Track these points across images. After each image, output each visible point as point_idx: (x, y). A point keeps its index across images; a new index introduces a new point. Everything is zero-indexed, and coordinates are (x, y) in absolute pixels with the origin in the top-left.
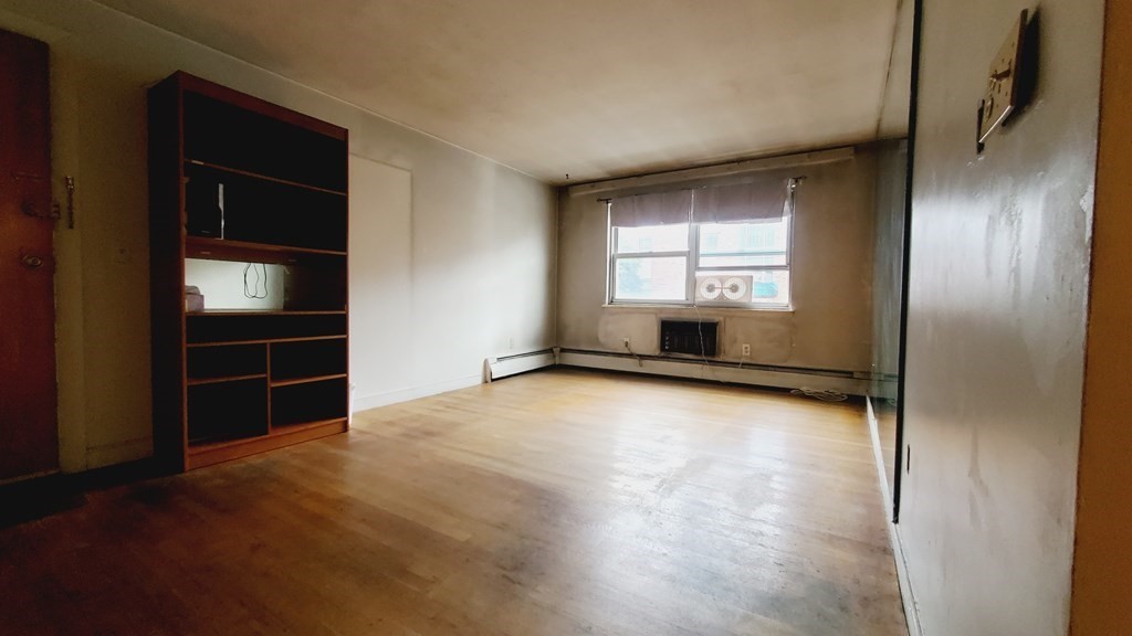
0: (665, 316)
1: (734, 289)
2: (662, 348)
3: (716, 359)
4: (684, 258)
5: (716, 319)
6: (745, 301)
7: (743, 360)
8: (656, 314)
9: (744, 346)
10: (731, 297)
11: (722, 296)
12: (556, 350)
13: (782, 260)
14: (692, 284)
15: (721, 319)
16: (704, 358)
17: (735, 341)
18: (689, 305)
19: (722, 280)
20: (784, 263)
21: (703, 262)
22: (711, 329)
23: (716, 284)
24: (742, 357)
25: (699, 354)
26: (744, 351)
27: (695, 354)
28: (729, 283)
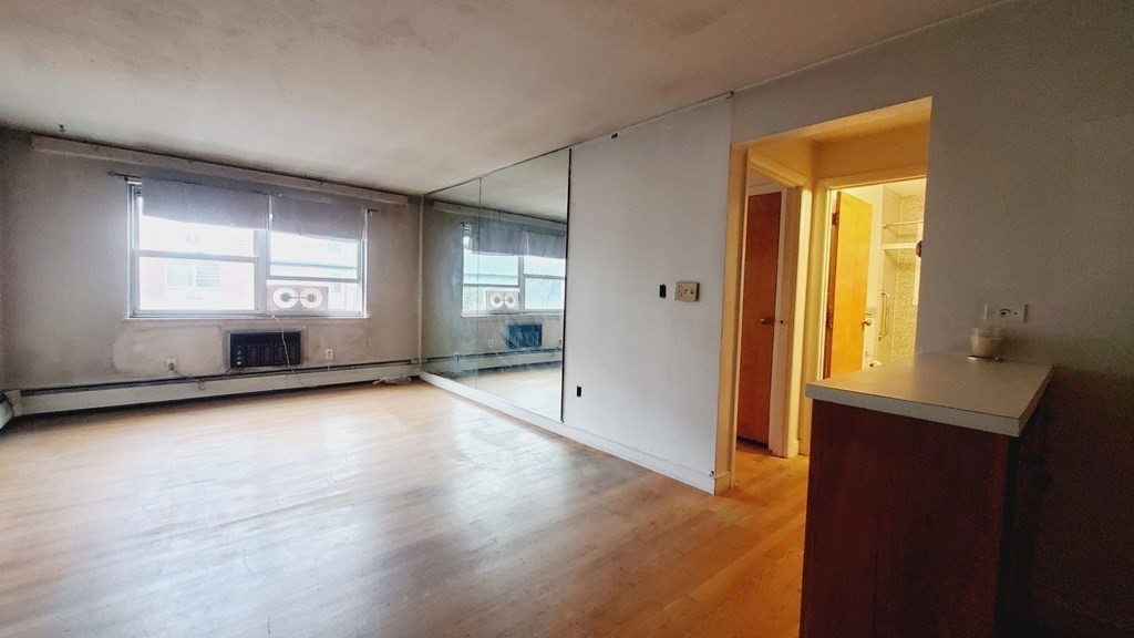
0: (234, 328)
2: (233, 365)
3: (304, 366)
4: (252, 265)
5: (298, 328)
6: (322, 310)
7: (329, 364)
8: (219, 327)
9: (327, 351)
10: (310, 306)
11: (299, 305)
12: (13, 395)
13: (353, 275)
14: (262, 292)
16: (290, 367)
17: (318, 347)
18: (260, 315)
19: (298, 290)
20: (355, 277)
21: (274, 271)
22: (294, 338)
23: (292, 293)
24: (325, 361)
25: (282, 364)
26: (327, 355)
27: (276, 365)
28: (305, 293)
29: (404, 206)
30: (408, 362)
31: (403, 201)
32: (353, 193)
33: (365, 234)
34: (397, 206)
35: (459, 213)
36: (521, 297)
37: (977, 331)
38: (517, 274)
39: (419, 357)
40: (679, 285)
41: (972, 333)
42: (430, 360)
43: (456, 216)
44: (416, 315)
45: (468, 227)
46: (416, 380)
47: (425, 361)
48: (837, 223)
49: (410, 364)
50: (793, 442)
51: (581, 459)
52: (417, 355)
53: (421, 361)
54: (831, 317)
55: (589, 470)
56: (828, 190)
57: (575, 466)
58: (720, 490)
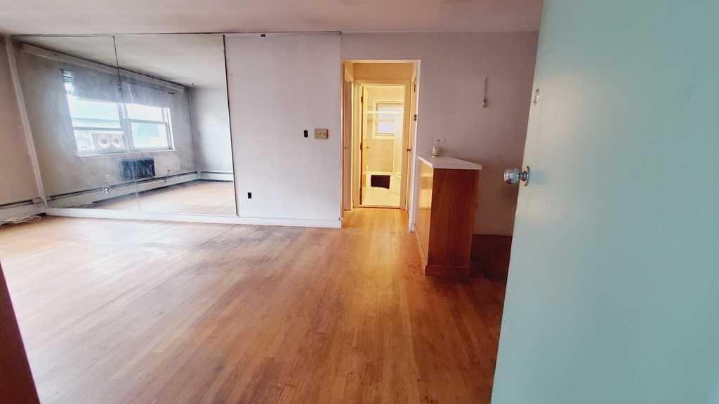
30: (30, 202)
35: (55, 59)
36: (127, 138)
37: (434, 147)
38: (118, 119)
39: (42, 196)
40: (316, 130)
42: (53, 198)
44: (27, 157)
45: (68, 75)
46: (44, 217)
47: (50, 199)
48: (362, 101)
49: (32, 203)
50: (352, 203)
51: (266, 231)
52: (38, 195)
53: (44, 199)
54: (361, 146)
55: (278, 234)
56: (359, 85)
57: (268, 235)
58: (344, 226)
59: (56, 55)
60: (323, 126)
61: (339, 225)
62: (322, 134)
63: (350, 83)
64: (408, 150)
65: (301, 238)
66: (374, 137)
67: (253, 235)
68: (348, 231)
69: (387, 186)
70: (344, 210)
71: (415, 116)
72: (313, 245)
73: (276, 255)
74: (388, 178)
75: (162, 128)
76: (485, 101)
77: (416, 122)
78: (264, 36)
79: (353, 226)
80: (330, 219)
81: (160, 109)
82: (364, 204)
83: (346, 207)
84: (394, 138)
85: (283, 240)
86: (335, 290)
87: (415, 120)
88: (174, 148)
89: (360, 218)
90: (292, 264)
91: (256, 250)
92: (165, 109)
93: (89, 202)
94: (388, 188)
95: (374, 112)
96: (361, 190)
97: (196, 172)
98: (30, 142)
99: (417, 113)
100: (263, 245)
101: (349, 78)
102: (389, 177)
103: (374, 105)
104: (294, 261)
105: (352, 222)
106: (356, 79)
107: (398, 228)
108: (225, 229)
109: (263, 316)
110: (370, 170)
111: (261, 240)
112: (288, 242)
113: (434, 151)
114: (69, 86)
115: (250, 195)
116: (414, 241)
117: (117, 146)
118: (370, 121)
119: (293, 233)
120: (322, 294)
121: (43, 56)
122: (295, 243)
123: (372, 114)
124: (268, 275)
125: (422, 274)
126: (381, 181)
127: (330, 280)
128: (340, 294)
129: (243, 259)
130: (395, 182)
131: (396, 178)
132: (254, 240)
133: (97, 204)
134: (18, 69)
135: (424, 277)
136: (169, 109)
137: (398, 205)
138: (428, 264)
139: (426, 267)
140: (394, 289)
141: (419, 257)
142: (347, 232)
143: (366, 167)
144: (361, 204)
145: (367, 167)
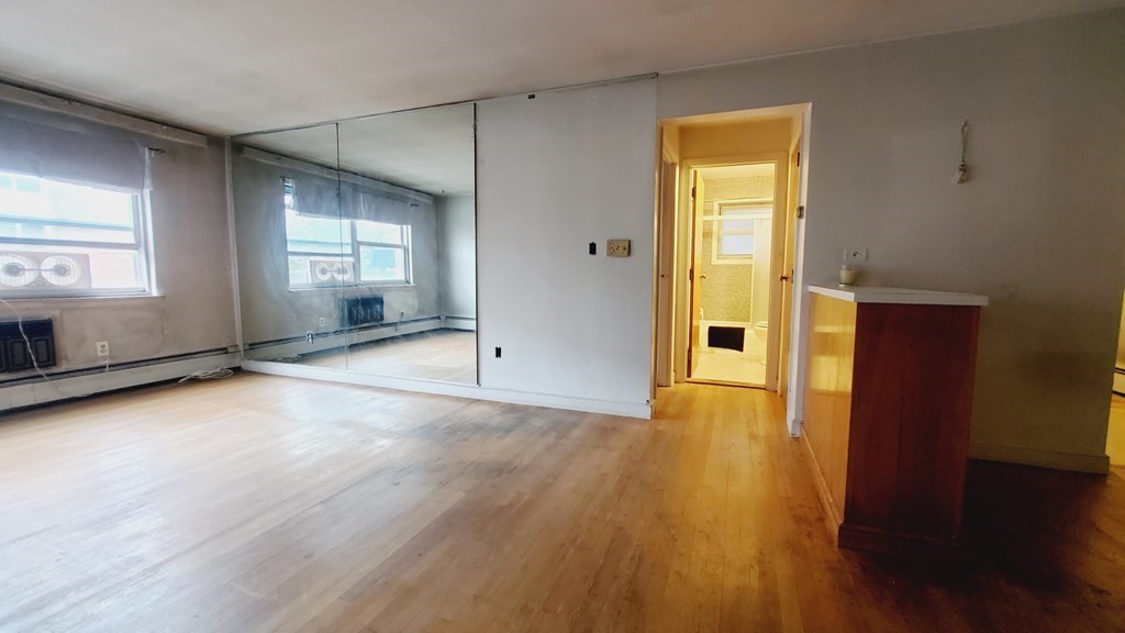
1: (61, 271)
3: (63, 367)
5: (45, 315)
6: (82, 287)
7: (107, 362)
9: (99, 345)
10: (56, 281)
11: (40, 280)
13: (128, 237)
15: (56, 313)
16: (40, 372)
17: (83, 340)
19: (37, 258)
20: (133, 241)
22: (42, 331)
23: (25, 263)
24: (98, 358)
25: (24, 369)
26: (101, 351)
27: (18, 370)
28: (49, 263)
29: (201, 148)
30: (224, 350)
31: (200, 142)
32: (125, 124)
33: (148, 182)
34: (192, 147)
35: (276, 164)
36: (356, 267)
37: (844, 267)
38: (348, 241)
39: (239, 342)
40: (610, 243)
41: (841, 269)
42: (253, 346)
43: (274, 167)
44: (229, 290)
45: (290, 183)
46: (238, 372)
47: (247, 347)
48: (694, 195)
49: (227, 353)
50: (673, 374)
51: (520, 414)
52: (235, 341)
53: (241, 348)
54: (692, 272)
55: (537, 423)
56: (690, 168)
57: (521, 421)
58: (657, 415)
59: (279, 159)
60: (622, 234)
61: (646, 413)
62: (621, 249)
63: (673, 165)
64: (783, 278)
65: (576, 433)
66: (715, 261)
67: (497, 420)
68: (663, 425)
69: (740, 347)
70: (657, 385)
71: (801, 209)
72: (597, 447)
73: (527, 461)
74: (741, 332)
75: (399, 253)
76: (964, 168)
77: (803, 221)
78: (532, 97)
79: (675, 417)
80: (630, 400)
81: (399, 226)
82: (695, 376)
83: (663, 382)
84: (752, 262)
85: (543, 434)
86: (630, 553)
87: (800, 216)
88: (412, 281)
89: (688, 402)
90: (551, 485)
91: (494, 450)
92: (405, 227)
93: (295, 355)
94: (741, 350)
95: (715, 217)
96: (690, 350)
97: (439, 318)
98: (234, 272)
99: (804, 204)
100: (509, 440)
101: (672, 155)
102: (743, 329)
103: (716, 207)
104: (556, 478)
105: (671, 410)
106: (683, 158)
107: (763, 427)
108: (456, 406)
109: (476, 597)
110: (706, 318)
111: (508, 431)
112: (552, 437)
113: (844, 275)
114: (289, 199)
115: (498, 352)
116: (802, 459)
117: (339, 278)
118: (707, 235)
119: (563, 422)
120: (601, 562)
121: (265, 161)
122: (563, 441)
123: (711, 222)
124: (505, 502)
125: (830, 542)
126: (726, 338)
127: (621, 529)
128: (638, 567)
129: (472, 463)
130: (756, 340)
131: (757, 332)
132: (497, 429)
133: (303, 358)
134: (233, 178)
135: (834, 553)
136: (410, 227)
137: (762, 381)
138: (846, 521)
139: (841, 528)
140: (763, 574)
141: (818, 498)
142: (661, 428)
143: (700, 311)
144: (689, 376)
145: (702, 313)
